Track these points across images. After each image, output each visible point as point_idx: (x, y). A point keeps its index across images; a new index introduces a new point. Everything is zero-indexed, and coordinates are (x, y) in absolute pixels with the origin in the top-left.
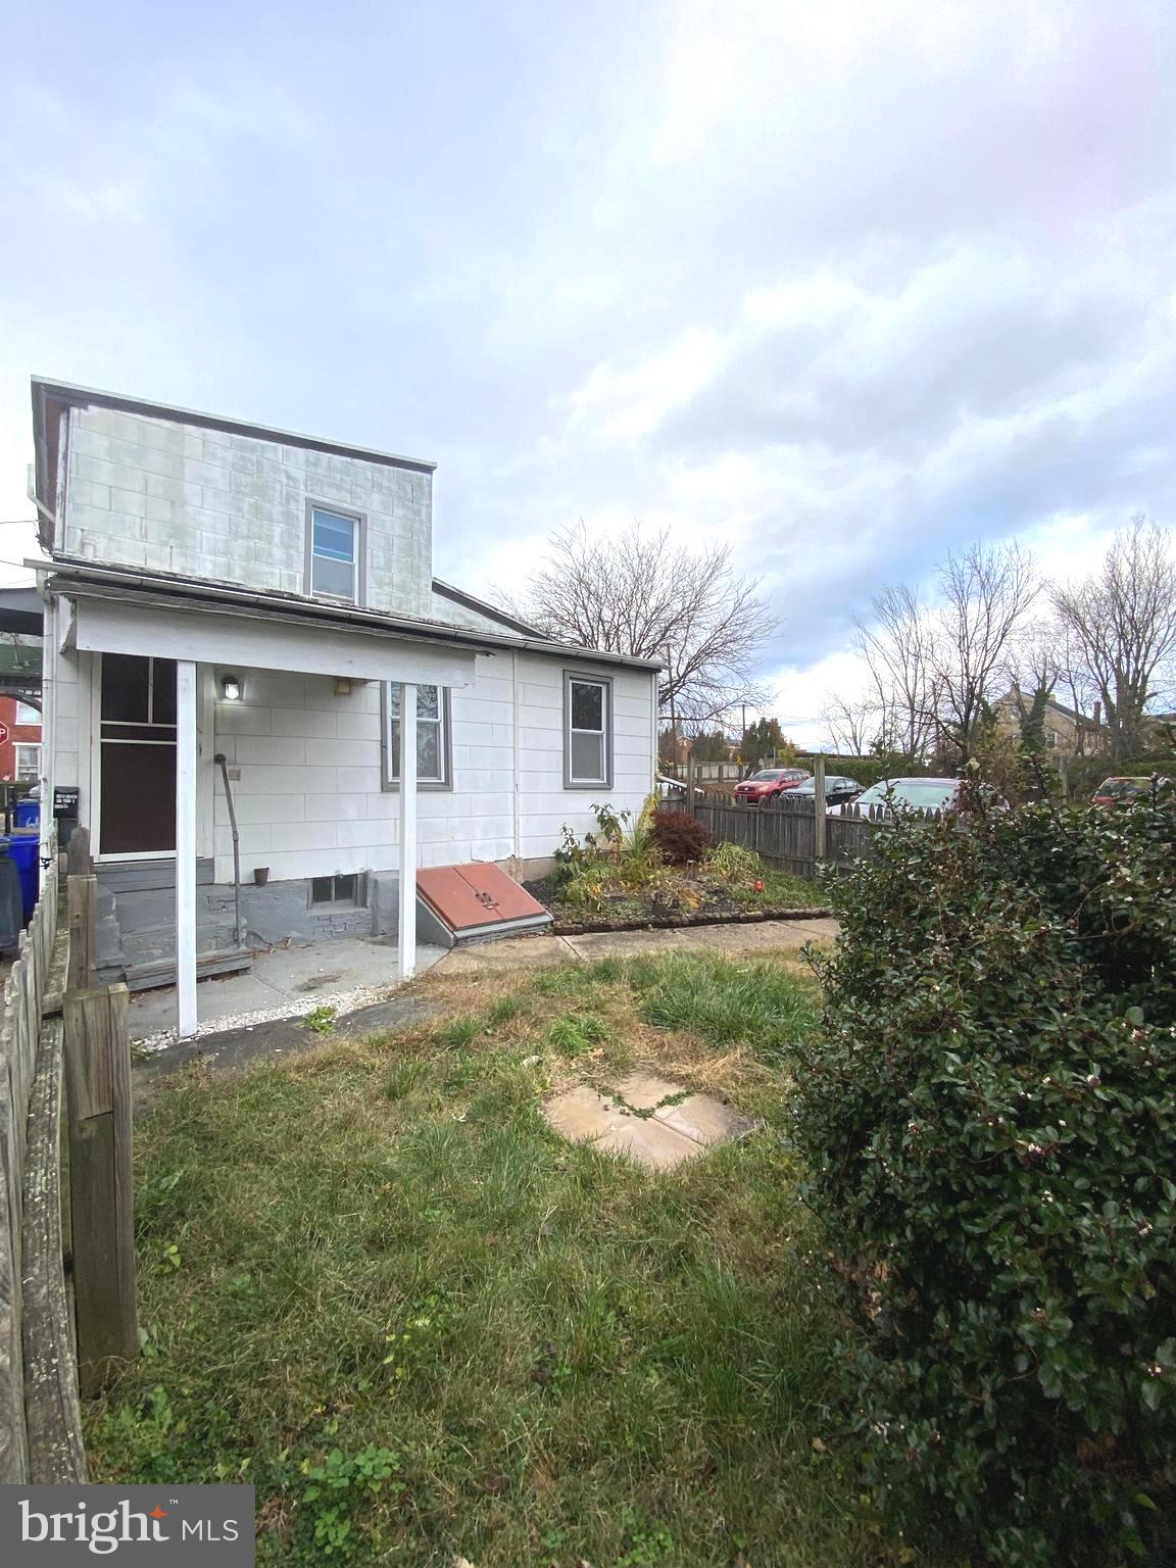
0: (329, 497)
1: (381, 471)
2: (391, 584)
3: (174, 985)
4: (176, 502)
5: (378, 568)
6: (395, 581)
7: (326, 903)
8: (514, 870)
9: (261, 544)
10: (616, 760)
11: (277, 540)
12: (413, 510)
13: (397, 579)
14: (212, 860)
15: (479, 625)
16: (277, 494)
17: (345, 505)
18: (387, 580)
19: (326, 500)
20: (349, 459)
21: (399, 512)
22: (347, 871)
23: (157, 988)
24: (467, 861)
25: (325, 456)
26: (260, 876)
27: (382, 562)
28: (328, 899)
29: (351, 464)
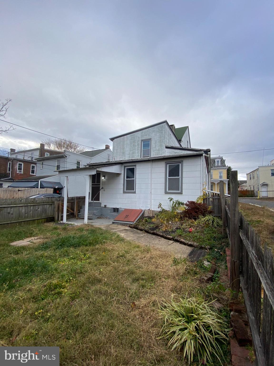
0: (145, 138)
1: (154, 128)
2: (156, 150)
3: (84, 219)
4: (123, 149)
5: (154, 148)
6: (157, 149)
7: (115, 212)
8: (149, 213)
9: (134, 151)
10: (183, 185)
11: (136, 149)
12: (161, 133)
13: (157, 148)
14: (101, 203)
15: (178, 153)
16: (137, 141)
17: (147, 138)
18: (155, 150)
19: (144, 139)
20: (148, 129)
21: (158, 135)
22: (117, 207)
23: (82, 219)
24: (139, 209)
25: (144, 130)
26: (105, 206)
27: (154, 146)
28: (116, 212)
29: (149, 130)
